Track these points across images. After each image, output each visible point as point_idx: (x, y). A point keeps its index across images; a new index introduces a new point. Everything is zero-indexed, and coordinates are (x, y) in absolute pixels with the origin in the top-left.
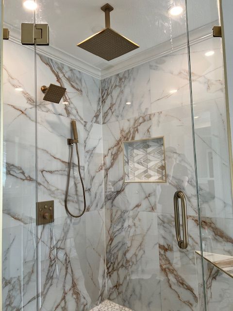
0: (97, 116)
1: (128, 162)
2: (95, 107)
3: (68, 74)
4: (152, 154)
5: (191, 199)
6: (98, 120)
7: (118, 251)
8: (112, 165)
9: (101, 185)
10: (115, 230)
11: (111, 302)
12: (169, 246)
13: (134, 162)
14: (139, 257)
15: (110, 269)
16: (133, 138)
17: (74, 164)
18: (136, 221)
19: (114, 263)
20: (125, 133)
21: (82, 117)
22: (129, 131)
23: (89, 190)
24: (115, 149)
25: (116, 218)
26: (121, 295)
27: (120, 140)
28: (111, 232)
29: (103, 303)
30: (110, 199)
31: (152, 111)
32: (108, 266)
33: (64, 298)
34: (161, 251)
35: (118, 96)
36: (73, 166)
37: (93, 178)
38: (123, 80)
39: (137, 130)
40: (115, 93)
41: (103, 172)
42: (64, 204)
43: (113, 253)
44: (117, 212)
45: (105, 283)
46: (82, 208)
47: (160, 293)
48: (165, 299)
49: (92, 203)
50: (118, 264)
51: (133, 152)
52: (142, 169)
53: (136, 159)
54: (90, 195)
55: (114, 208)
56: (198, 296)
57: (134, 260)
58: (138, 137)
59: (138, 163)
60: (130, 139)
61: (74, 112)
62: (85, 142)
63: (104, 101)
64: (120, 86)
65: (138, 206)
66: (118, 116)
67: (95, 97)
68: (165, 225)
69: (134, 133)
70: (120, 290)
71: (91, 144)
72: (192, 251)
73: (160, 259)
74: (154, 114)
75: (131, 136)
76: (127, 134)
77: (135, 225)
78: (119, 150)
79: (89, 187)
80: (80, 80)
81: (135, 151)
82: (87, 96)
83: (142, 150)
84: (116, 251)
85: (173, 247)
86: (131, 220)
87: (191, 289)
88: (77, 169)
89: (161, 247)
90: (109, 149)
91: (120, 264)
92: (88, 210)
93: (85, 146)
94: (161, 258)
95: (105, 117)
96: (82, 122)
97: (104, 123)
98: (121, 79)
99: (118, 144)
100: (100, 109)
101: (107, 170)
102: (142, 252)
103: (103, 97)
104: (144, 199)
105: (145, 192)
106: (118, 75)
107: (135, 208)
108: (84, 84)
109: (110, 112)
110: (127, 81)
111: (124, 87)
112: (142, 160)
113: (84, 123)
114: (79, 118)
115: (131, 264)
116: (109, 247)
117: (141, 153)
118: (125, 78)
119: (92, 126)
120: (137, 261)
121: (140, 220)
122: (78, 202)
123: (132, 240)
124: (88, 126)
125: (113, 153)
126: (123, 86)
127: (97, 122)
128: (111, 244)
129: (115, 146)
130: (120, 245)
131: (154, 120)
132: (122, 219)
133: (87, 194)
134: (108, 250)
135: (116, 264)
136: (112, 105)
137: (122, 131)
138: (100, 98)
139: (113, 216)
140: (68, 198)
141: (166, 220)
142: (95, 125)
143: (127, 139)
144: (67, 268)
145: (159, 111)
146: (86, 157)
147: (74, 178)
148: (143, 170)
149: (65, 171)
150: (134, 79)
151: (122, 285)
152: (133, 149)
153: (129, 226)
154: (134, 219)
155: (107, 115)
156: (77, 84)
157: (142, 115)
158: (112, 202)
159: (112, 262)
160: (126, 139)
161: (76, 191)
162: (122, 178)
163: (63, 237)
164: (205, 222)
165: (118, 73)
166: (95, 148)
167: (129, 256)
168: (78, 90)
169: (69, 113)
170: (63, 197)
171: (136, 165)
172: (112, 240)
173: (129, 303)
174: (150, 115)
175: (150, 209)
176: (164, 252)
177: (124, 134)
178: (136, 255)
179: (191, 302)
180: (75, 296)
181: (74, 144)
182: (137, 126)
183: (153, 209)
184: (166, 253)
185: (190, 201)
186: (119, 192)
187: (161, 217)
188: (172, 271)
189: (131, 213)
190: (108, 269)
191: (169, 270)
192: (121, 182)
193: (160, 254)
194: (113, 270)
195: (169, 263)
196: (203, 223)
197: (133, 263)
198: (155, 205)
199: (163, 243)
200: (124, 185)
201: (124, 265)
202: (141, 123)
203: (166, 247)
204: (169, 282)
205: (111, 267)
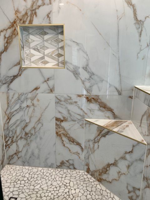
1: (23, 48)
4: (49, 42)
5: (85, 82)
7: (17, 127)
8: (6, 48)
10: (13, 110)
11: (11, 166)
12: (64, 118)
13: (30, 48)
14: (37, 129)
15: (9, 142)
16: (31, 22)
18: (35, 102)
19: (13, 137)
22: (26, 14)
24: (9, 31)
25: (13, 100)
26: (20, 159)
27: (15, 22)
28: (8, 112)
29: (4, 168)
30: (5, 84)
32: (7, 140)
34: (57, 122)
39: (36, 13)
43: (11, 129)
44: (14, 95)
45: (4, 154)
47: (55, 151)
48: (59, 154)
50: (17, 137)
51: (29, 37)
52: (38, 55)
53: (32, 45)
55: (10, 91)
56: (84, 147)
57: (33, 132)
58: (37, 22)
59: (34, 49)
60: (28, 22)
65: (36, 89)
68: (62, 103)
69: (32, 16)
70: (19, 156)
72: (83, 119)
73: (56, 128)
75: (29, 19)
76: (23, 16)
77: (33, 105)
78: (14, 34)
81: (32, 37)
83: (38, 36)
84: (14, 127)
85: (68, 119)
86: (29, 101)
87: (80, 144)
89: (57, 119)
90: (2, 31)
91: (19, 138)
94: (57, 127)
99: (13, 26)
101: (0, 54)
102: (40, 125)
104: (43, 83)
105: (43, 76)
107: (33, 90)
112: (38, 46)
115: (29, 135)
116: (6, 125)
117: (39, 39)
120: (35, 133)
121: (38, 100)
123: (31, 117)
125: (7, 36)
128: (8, 123)
129: (9, 28)
130: (18, 122)
131: (55, 5)
132: (20, 101)
134: (6, 128)
135: (15, 137)
137: (17, 12)
139: (10, 98)
141: (62, 99)
143: (24, 22)
148: (41, 56)
151: (21, 152)
153: (27, 106)
154: (32, 99)
158: (8, 86)
159: (11, 136)
160: (22, 22)
162: (19, 63)
164: (93, 99)
167: (27, 130)
171: (33, 52)
172: (9, 119)
173: (28, 163)
175: (50, 91)
176: (60, 123)
177: (20, 15)
178: (34, 128)
179: (79, 152)
182: (36, 9)
183: (51, 91)
184: (62, 123)
185: (83, 83)
186: (15, 77)
187: (58, 97)
188: (66, 135)
189: (30, 95)
190: (7, 142)
191: (64, 134)
192: (18, 67)
193: (56, 124)
194: (12, 142)
195: (64, 130)
196: (92, 100)
197: (32, 134)
198: (54, 87)
199: (59, 116)
200: (21, 70)
201: (23, 136)
202: (39, 6)
203: (62, 119)
204: (63, 143)
205: (10, 140)
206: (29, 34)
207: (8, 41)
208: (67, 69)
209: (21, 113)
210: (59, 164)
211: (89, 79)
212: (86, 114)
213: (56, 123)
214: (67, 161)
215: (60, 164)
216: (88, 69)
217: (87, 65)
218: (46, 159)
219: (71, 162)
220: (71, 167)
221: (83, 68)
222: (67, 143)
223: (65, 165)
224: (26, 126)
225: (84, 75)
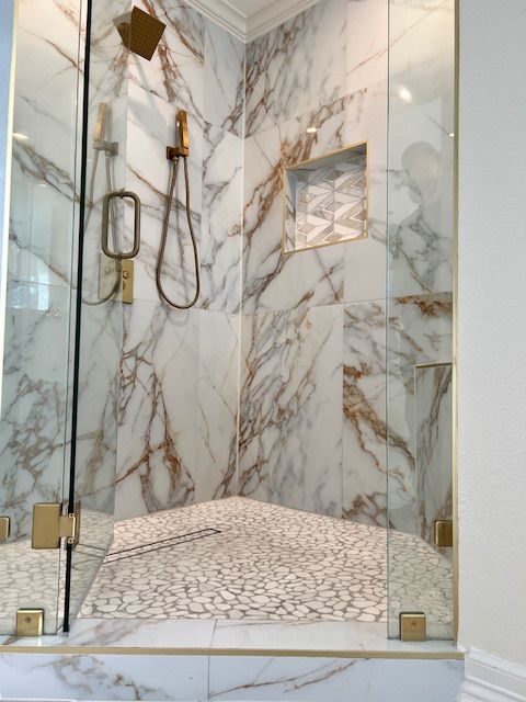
0: (234, 119)
1: (294, 215)
2: (230, 99)
3: (175, 14)
4: (344, 191)
5: (415, 262)
6: (237, 126)
7: (264, 394)
8: (261, 220)
9: (235, 265)
10: (260, 354)
12: (363, 365)
13: (307, 213)
14: (303, 399)
15: (246, 435)
16: (306, 156)
17: (178, 205)
18: (303, 330)
19: (255, 420)
20: (292, 147)
21: (201, 110)
22: (299, 143)
23: (210, 266)
24: (269, 185)
25: (262, 330)
26: (264, 483)
27: (279, 165)
28: (251, 360)
30: (252, 295)
31: (351, 88)
32: (242, 429)
33: (146, 459)
34: (347, 378)
35: (279, 73)
36: (177, 207)
37: (219, 246)
38: (292, 36)
39: (315, 137)
40: (275, 66)
41: (240, 240)
42: (153, 275)
43: (253, 400)
44: (265, 317)
45: (234, 462)
46: (192, 298)
47: (341, 464)
48: (350, 473)
49: (214, 295)
50: (262, 421)
51: (306, 191)
52: (322, 224)
53: (311, 206)
54: (211, 278)
55: (259, 310)
56: (415, 455)
57: (294, 407)
58: (316, 152)
59: (315, 214)
60: (300, 158)
61: (184, 95)
62: (205, 163)
63: (250, 89)
64: (285, 51)
65: (307, 297)
66: (277, 116)
67: (231, 78)
68: (359, 325)
69: (309, 145)
70: (262, 473)
71: (217, 173)
72: (411, 367)
73: (344, 396)
74: (352, 97)
75: (303, 151)
76: (295, 148)
77: (299, 337)
78: (277, 188)
79: (209, 260)
80: (201, 34)
81: (312, 189)
82: (215, 70)
83: (323, 185)
84: (258, 396)
85: (371, 368)
86: (292, 327)
87: (404, 443)
88: (183, 214)
89: (347, 371)
90: (257, 189)
91: (267, 421)
92: (205, 305)
93: (204, 173)
94: (346, 392)
95: (250, 122)
96: (202, 121)
97: (246, 137)
98: (287, 35)
99: (276, 172)
100: (241, 105)
101: (249, 235)
102: (309, 388)
103: (248, 80)
104: (321, 280)
105: (322, 265)
106: (282, 26)
107: (301, 302)
108: (207, 41)
109: (262, 109)
110: (300, 34)
111: (294, 50)
112: (322, 205)
113: (204, 126)
114: (194, 112)
115: (287, 415)
116: (246, 390)
117: (323, 191)
118: (297, 30)
119: (221, 136)
120: (298, 409)
121: (309, 324)
122: (184, 282)
123: (292, 369)
124: (213, 132)
125: (264, 196)
126: (290, 51)
127: (232, 130)
128: (249, 385)
129: (269, 180)
130: (268, 383)
131: (351, 108)
132: (274, 331)
133: (203, 274)
134: (245, 396)
135: (258, 421)
136: (267, 93)
137: (285, 144)
138: (241, 83)
139: (258, 326)
140: (163, 268)
141: (361, 315)
142: (229, 136)
143: (295, 160)
144: (155, 404)
145: (363, 87)
146: (205, 197)
147: (179, 231)
148: (324, 228)
149: (158, 210)
150: (315, 29)
151: (267, 461)
152: (306, 187)
153: (288, 341)
154: (298, 325)
155: (255, 117)
156: (193, 38)
157: (327, 103)
158: (257, 298)
159: (251, 419)
160: (291, 160)
161: (182, 260)
162: (279, 246)
163: (151, 341)
164: (439, 304)
165: (279, 24)
166: (226, 184)
167: (283, 401)
168: (194, 51)
169: (172, 95)
170: (154, 262)
171: (312, 219)
172: (252, 375)
173: (279, 495)
174: (343, 100)
175: (333, 298)
176: (355, 380)
177: (288, 150)
178: (298, 396)
179: (401, 471)
180: (168, 463)
181: (181, 159)
183: (337, 298)
184: (359, 380)
185: (412, 266)
186: (271, 276)
187: (352, 311)
188: (368, 416)
189: (294, 315)
190: (242, 434)
191: (362, 413)
192: (277, 254)
193: (346, 386)
194: (253, 434)
195: (363, 401)
196: (435, 307)
197: (292, 413)
198: (342, 288)
199: (353, 362)
200: (282, 259)
201: (274, 420)
202: (323, 121)
203: (359, 369)
204: (360, 439)
205: (249, 430)
206: (308, 184)
207: (266, 206)
208: (374, 237)
209: (275, 359)
210: (349, 506)
211: (425, 253)
212: (420, 350)
213: (344, 382)
214: (371, 498)
215: (352, 508)
216: (425, 228)
217: (420, 217)
218: (320, 487)
219: (380, 501)
220: (381, 519)
221: (411, 227)
222: (370, 440)
223: (365, 509)
224: (282, 391)
225: (413, 243)
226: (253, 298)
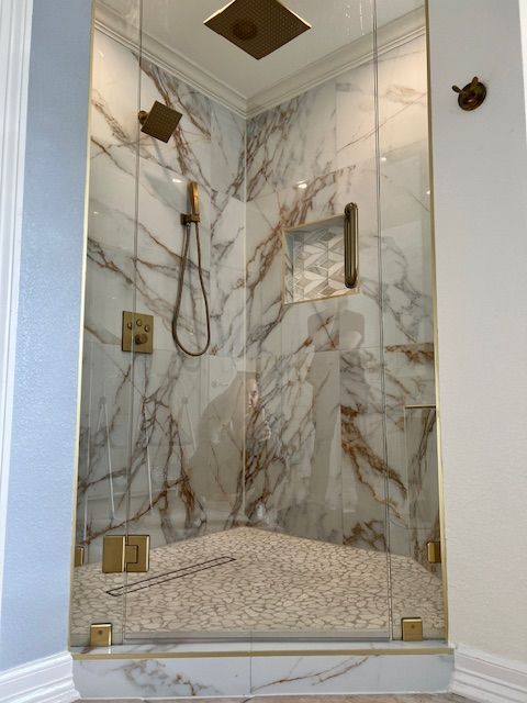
0: (237, 185)
1: (292, 271)
2: (234, 168)
3: (187, 99)
5: (401, 316)
6: (239, 192)
8: (262, 275)
9: (240, 314)
10: (264, 394)
12: (359, 405)
13: (303, 269)
14: (304, 437)
15: (252, 469)
16: (302, 220)
17: (191, 264)
19: (260, 456)
20: (289, 212)
21: (209, 180)
22: (296, 209)
23: (218, 317)
24: (270, 244)
25: (266, 373)
26: (271, 513)
27: (279, 227)
29: (236, 530)
30: (255, 341)
31: (341, 163)
32: (249, 463)
33: (164, 494)
34: (344, 417)
35: (277, 146)
36: (190, 266)
37: (226, 298)
38: (288, 116)
39: (311, 204)
40: (273, 141)
41: (244, 292)
42: (170, 327)
44: (268, 361)
45: (241, 496)
46: (203, 347)
47: (341, 495)
48: (349, 503)
49: (223, 341)
50: (267, 457)
51: (303, 250)
52: (317, 280)
53: (307, 263)
54: (219, 327)
55: (263, 354)
56: (406, 485)
57: (296, 443)
58: (311, 218)
59: (311, 270)
60: (297, 222)
61: (194, 168)
62: (212, 226)
63: (250, 159)
64: (282, 128)
65: (306, 344)
66: (275, 184)
67: (234, 148)
68: (353, 370)
69: (304, 211)
70: (268, 505)
71: (223, 234)
72: (401, 407)
73: (343, 433)
74: (342, 171)
75: (300, 216)
76: (292, 213)
77: (299, 379)
78: (276, 247)
79: (217, 312)
80: (208, 114)
81: (307, 248)
82: (220, 144)
83: (318, 244)
85: (366, 408)
86: (293, 370)
87: (396, 475)
88: (196, 272)
89: (345, 410)
90: (258, 248)
91: (271, 457)
92: (214, 352)
93: (212, 235)
94: (344, 430)
95: (251, 187)
96: (209, 190)
97: (249, 200)
98: (283, 115)
99: (275, 234)
100: (243, 173)
101: (252, 288)
102: (310, 426)
103: (248, 151)
104: (319, 329)
105: (319, 316)
106: (278, 107)
107: (300, 349)
108: (213, 122)
109: (262, 178)
110: (295, 115)
111: (290, 127)
112: (317, 263)
113: (212, 193)
114: (202, 181)
115: (290, 451)
117: (318, 250)
118: (292, 111)
119: (227, 201)
120: (301, 445)
121: (309, 369)
122: (197, 333)
123: (294, 408)
124: (220, 198)
125: (266, 253)
126: (286, 126)
127: (236, 195)
129: (269, 239)
131: (342, 181)
132: (277, 373)
133: (212, 322)
135: (263, 457)
136: (266, 163)
137: (283, 209)
138: (243, 154)
139: (262, 369)
140: (179, 320)
141: (354, 360)
142: (233, 201)
143: (292, 224)
144: (172, 443)
145: (351, 164)
146: (213, 256)
147: (191, 287)
148: (321, 282)
149: (174, 270)
150: (308, 112)
151: (272, 493)
152: (302, 246)
153: (289, 383)
154: (298, 368)
155: (255, 184)
156: (201, 119)
157: (321, 175)
158: (260, 345)
159: (256, 454)
160: (289, 224)
161: (194, 312)
162: (280, 298)
163: (168, 386)
164: (423, 353)
165: (277, 104)
166: (231, 243)
167: (287, 438)
168: (202, 130)
169: (184, 169)
170: (170, 316)
171: (308, 275)
173: (285, 523)
174: (334, 174)
175: (330, 345)
176: (351, 419)
177: (286, 214)
178: (299, 433)
179: (394, 499)
180: (184, 497)
181: (193, 225)
182: (311, 198)
183: (333, 345)
184: (355, 419)
185: (398, 319)
186: (272, 325)
187: (347, 357)
188: (364, 451)
189: (295, 359)
190: (248, 468)
191: (359, 448)
192: (278, 305)
193: (344, 424)
194: (258, 468)
195: (360, 437)
196: (420, 355)
197: (294, 449)
198: (337, 336)
199: (349, 402)
200: (282, 310)
201: (278, 454)
202: (317, 191)
203: (355, 409)
204: (357, 472)
205: (255, 465)
206: (304, 243)
207: (267, 262)
208: (365, 293)
209: (278, 400)
210: (349, 533)
211: (410, 308)
212: (408, 392)
213: (342, 420)
214: (369, 526)
215: (352, 534)
216: (408, 285)
217: (405, 278)
218: (322, 517)
219: (377, 527)
220: (378, 543)
221: (396, 285)
222: (367, 473)
223: (364, 536)
224: (284, 429)
225: (398, 300)
226: (256, 344)
